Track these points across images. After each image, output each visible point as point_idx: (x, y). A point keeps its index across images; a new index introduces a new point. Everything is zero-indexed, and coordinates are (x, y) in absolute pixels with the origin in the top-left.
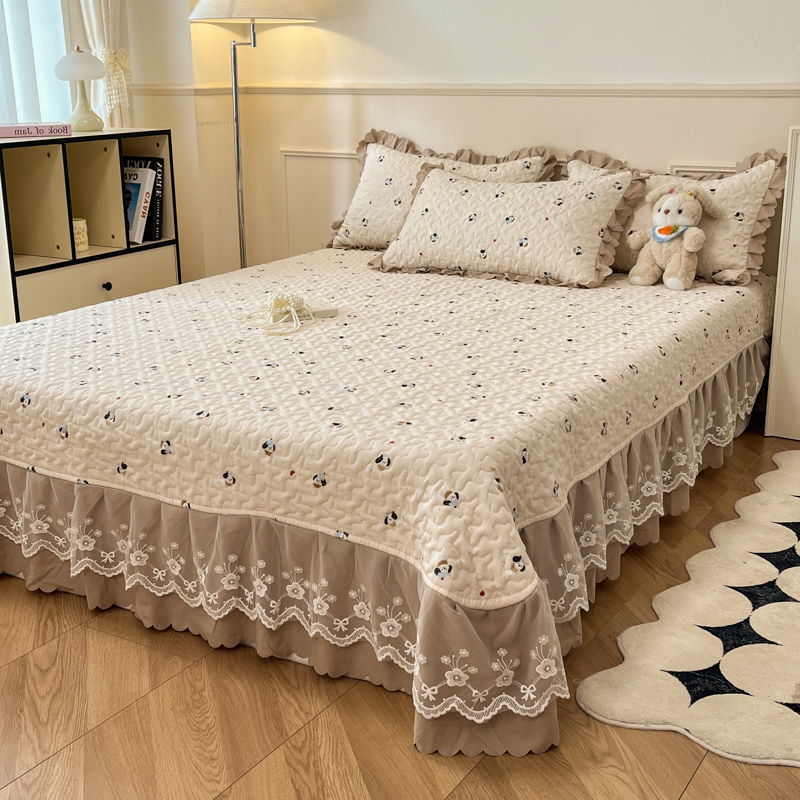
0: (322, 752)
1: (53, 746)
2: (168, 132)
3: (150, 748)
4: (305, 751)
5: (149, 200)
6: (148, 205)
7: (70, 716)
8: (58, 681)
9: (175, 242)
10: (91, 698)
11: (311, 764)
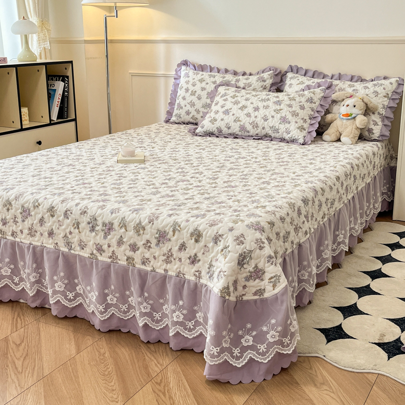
0: (171, 385)
1: (26, 385)
2: (71, 62)
3: (79, 384)
4: (163, 384)
5: (60, 98)
6: (60, 100)
7: (34, 368)
8: (26, 350)
9: (75, 120)
10: (45, 359)
11: (166, 391)
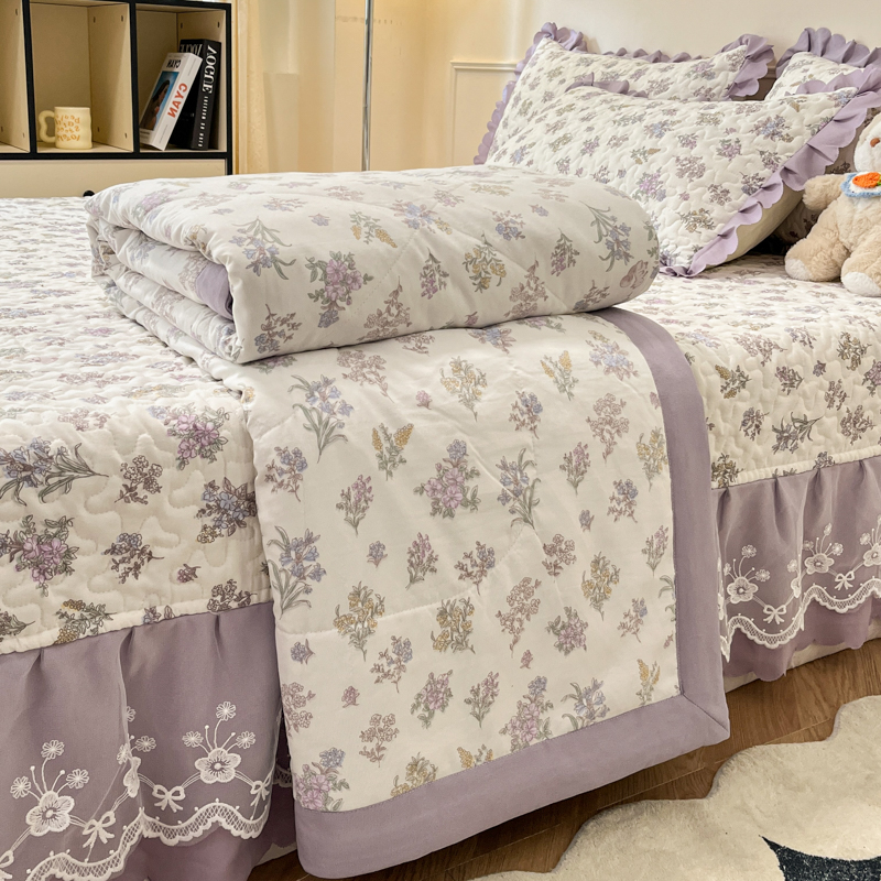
2: (227, 7)
5: (185, 95)
6: (183, 101)
9: (228, 156)
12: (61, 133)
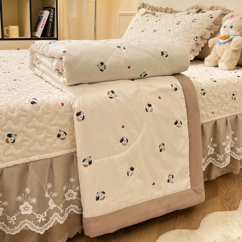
6: (45, 24)
9: (57, 39)
12: (10, 33)
